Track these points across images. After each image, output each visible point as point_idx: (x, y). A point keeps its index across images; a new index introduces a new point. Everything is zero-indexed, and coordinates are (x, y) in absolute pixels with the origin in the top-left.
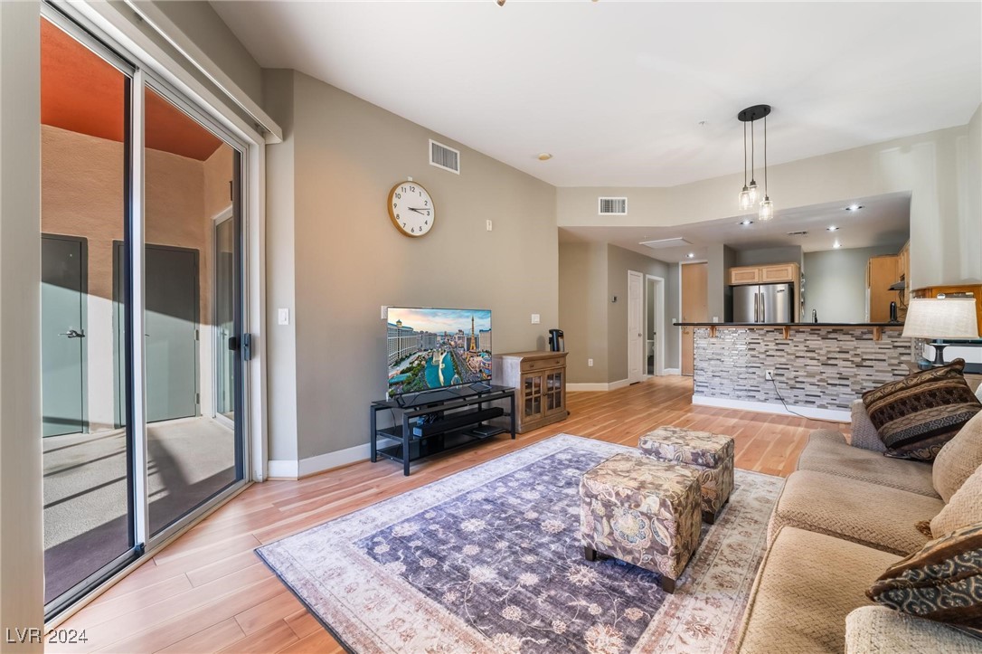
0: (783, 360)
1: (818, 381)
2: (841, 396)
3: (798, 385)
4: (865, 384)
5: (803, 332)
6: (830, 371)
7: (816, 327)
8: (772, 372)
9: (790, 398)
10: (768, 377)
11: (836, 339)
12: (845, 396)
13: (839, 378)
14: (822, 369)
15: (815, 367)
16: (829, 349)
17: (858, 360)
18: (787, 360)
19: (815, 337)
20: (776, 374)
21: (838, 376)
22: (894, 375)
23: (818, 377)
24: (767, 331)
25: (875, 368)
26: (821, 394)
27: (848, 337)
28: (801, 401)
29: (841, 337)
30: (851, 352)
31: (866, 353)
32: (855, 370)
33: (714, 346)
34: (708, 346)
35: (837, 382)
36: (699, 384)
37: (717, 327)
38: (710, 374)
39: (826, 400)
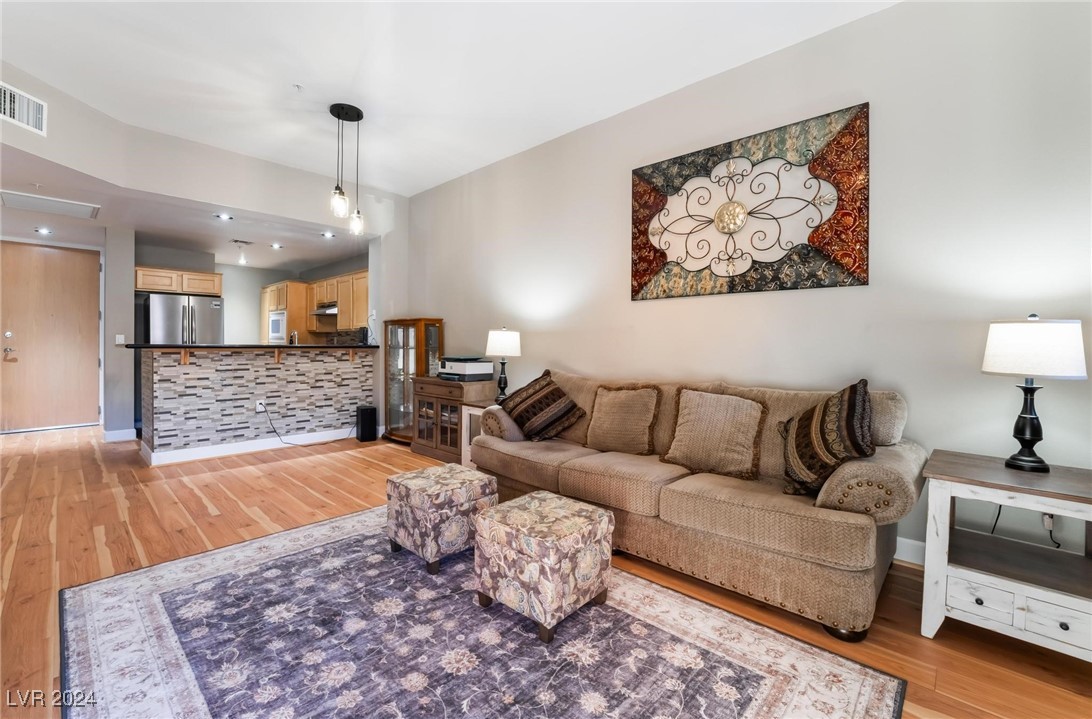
0: (275, 387)
1: (308, 405)
2: (327, 416)
3: (290, 413)
4: (344, 402)
5: (294, 355)
6: (318, 393)
8: (263, 402)
9: (281, 428)
10: (260, 408)
12: (329, 416)
13: (325, 399)
14: (311, 392)
15: (305, 391)
16: (317, 372)
17: (339, 380)
18: (279, 386)
19: (305, 360)
20: (268, 404)
21: (324, 397)
22: (363, 390)
23: (308, 401)
24: (257, 355)
25: (350, 386)
26: (310, 418)
27: (332, 359)
28: (293, 429)
29: (327, 359)
30: (333, 373)
31: (346, 373)
32: (337, 389)
33: (187, 376)
34: (178, 377)
35: (323, 403)
36: (162, 434)
37: (192, 350)
38: (180, 416)
39: (314, 423)
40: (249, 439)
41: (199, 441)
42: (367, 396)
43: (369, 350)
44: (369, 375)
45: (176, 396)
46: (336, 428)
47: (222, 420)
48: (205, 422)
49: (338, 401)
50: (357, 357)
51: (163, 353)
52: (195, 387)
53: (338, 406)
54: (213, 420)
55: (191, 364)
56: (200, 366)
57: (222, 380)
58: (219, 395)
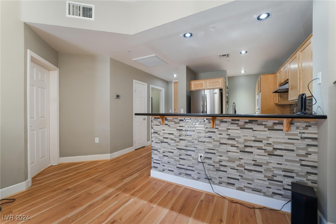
0: (211, 146)
1: (237, 166)
2: (256, 181)
3: (222, 168)
4: (276, 172)
5: (226, 122)
6: (247, 158)
7: (235, 117)
8: (202, 155)
9: (215, 178)
10: (200, 160)
11: (252, 129)
12: (258, 181)
13: (254, 165)
14: (240, 155)
15: (235, 153)
16: (246, 138)
17: (270, 149)
18: (214, 146)
19: (235, 127)
20: (206, 158)
21: (253, 162)
22: (302, 165)
23: (237, 163)
25: (284, 158)
26: (239, 178)
27: (262, 128)
28: (224, 182)
29: (256, 127)
30: (263, 141)
32: (267, 158)
33: (164, 131)
34: (160, 131)
35: (253, 168)
36: (155, 161)
37: (166, 117)
38: (161, 154)
39: (243, 184)
40: (193, 179)
41: (169, 170)
42: (308, 173)
43: (312, 121)
44: (311, 149)
45: (160, 142)
46: (265, 195)
47: (179, 161)
48: (172, 160)
49: (268, 170)
50: (293, 128)
51: (155, 118)
52: (167, 138)
53: (270, 174)
54: (175, 160)
55: (166, 124)
56: (170, 126)
57: (179, 136)
58: (178, 145)
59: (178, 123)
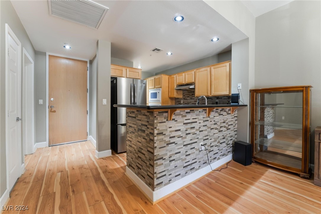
3: (211, 149)
5: (213, 111)
8: (202, 143)
11: (223, 115)
12: (224, 149)
13: (223, 139)
14: (219, 134)
16: (221, 122)
17: (227, 126)
19: (217, 114)
23: (217, 141)
25: (231, 130)
26: (218, 151)
27: (225, 113)
28: (212, 160)
30: (226, 122)
31: (229, 122)
32: (227, 132)
33: (171, 129)
34: (167, 130)
39: (219, 154)
40: (196, 170)
41: (176, 176)
42: (236, 135)
44: (236, 122)
45: (166, 145)
47: (186, 159)
48: (179, 162)
51: (159, 112)
52: (174, 137)
53: (227, 142)
54: (182, 160)
55: (173, 120)
56: (177, 121)
57: (186, 130)
58: (185, 141)
59: (185, 116)
